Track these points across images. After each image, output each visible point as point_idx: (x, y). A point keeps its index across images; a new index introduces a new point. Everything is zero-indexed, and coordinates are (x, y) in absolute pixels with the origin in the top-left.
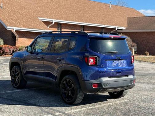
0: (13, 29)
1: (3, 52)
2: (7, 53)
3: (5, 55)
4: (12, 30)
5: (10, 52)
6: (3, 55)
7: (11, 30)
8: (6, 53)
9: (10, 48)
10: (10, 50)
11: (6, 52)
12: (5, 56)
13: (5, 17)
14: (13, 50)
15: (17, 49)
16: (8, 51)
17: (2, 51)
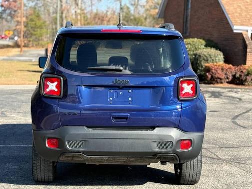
0: (247, 31)
1: (212, 77)
2: (221, 79)
3: (218, 83)
4: (244, 33)
5: (228, 78)
6: (214, 84)
7: (242, 34)
8: (219, 81)
9: (227, 70)
10: (226, 74)
11: (219, 78)
12: (216, 85)
13: (240, 7)
14: (234, 74)
15: (242, 72)
16: (223, 77)
17: (210, 77)
